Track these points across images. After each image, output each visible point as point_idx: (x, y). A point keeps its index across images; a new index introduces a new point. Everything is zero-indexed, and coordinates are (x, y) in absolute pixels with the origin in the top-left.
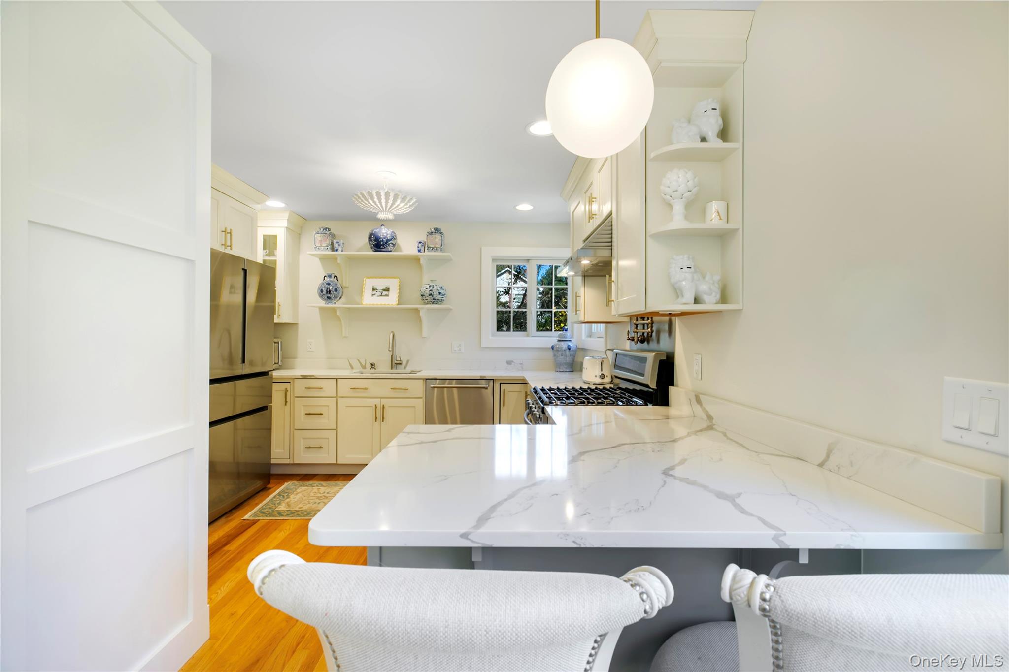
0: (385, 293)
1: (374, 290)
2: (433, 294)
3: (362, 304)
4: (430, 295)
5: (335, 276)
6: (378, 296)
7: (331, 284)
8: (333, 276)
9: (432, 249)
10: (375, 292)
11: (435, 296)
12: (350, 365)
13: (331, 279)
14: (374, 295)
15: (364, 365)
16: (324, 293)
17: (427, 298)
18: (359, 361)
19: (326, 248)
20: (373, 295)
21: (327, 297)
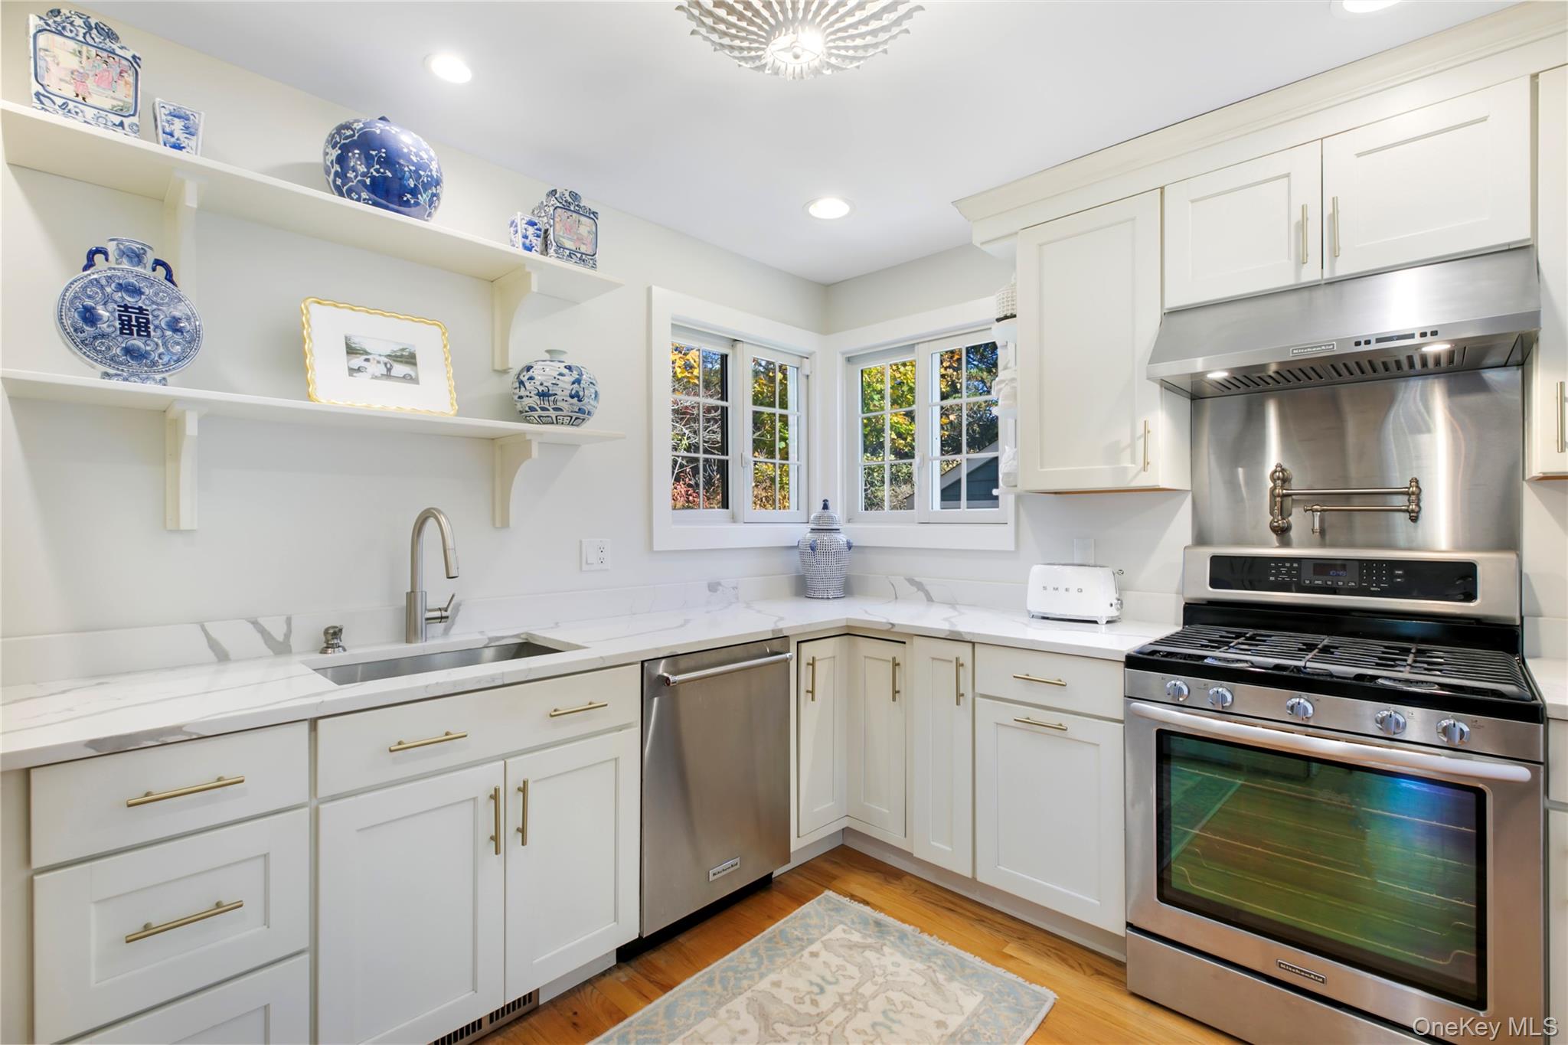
0: (399, 369)
1: (351, 351)
2: (581, 394)
3: (308, 397)
4: (572, 397)
5: (158, 263)
6: (375, 377)
7: (147, 291)
8: (149, 259)
9: (570, 256)
10: (357, 361)
11: (586, 400)
12: (213, 645)
13: (139, 269)
14: (359, 370)
15: (280, 638)
16: (104, 327)
17: (560, 404)
18: (255, 623)
19: (117, 120)
20: (352, 371)
21: (128, 351)
